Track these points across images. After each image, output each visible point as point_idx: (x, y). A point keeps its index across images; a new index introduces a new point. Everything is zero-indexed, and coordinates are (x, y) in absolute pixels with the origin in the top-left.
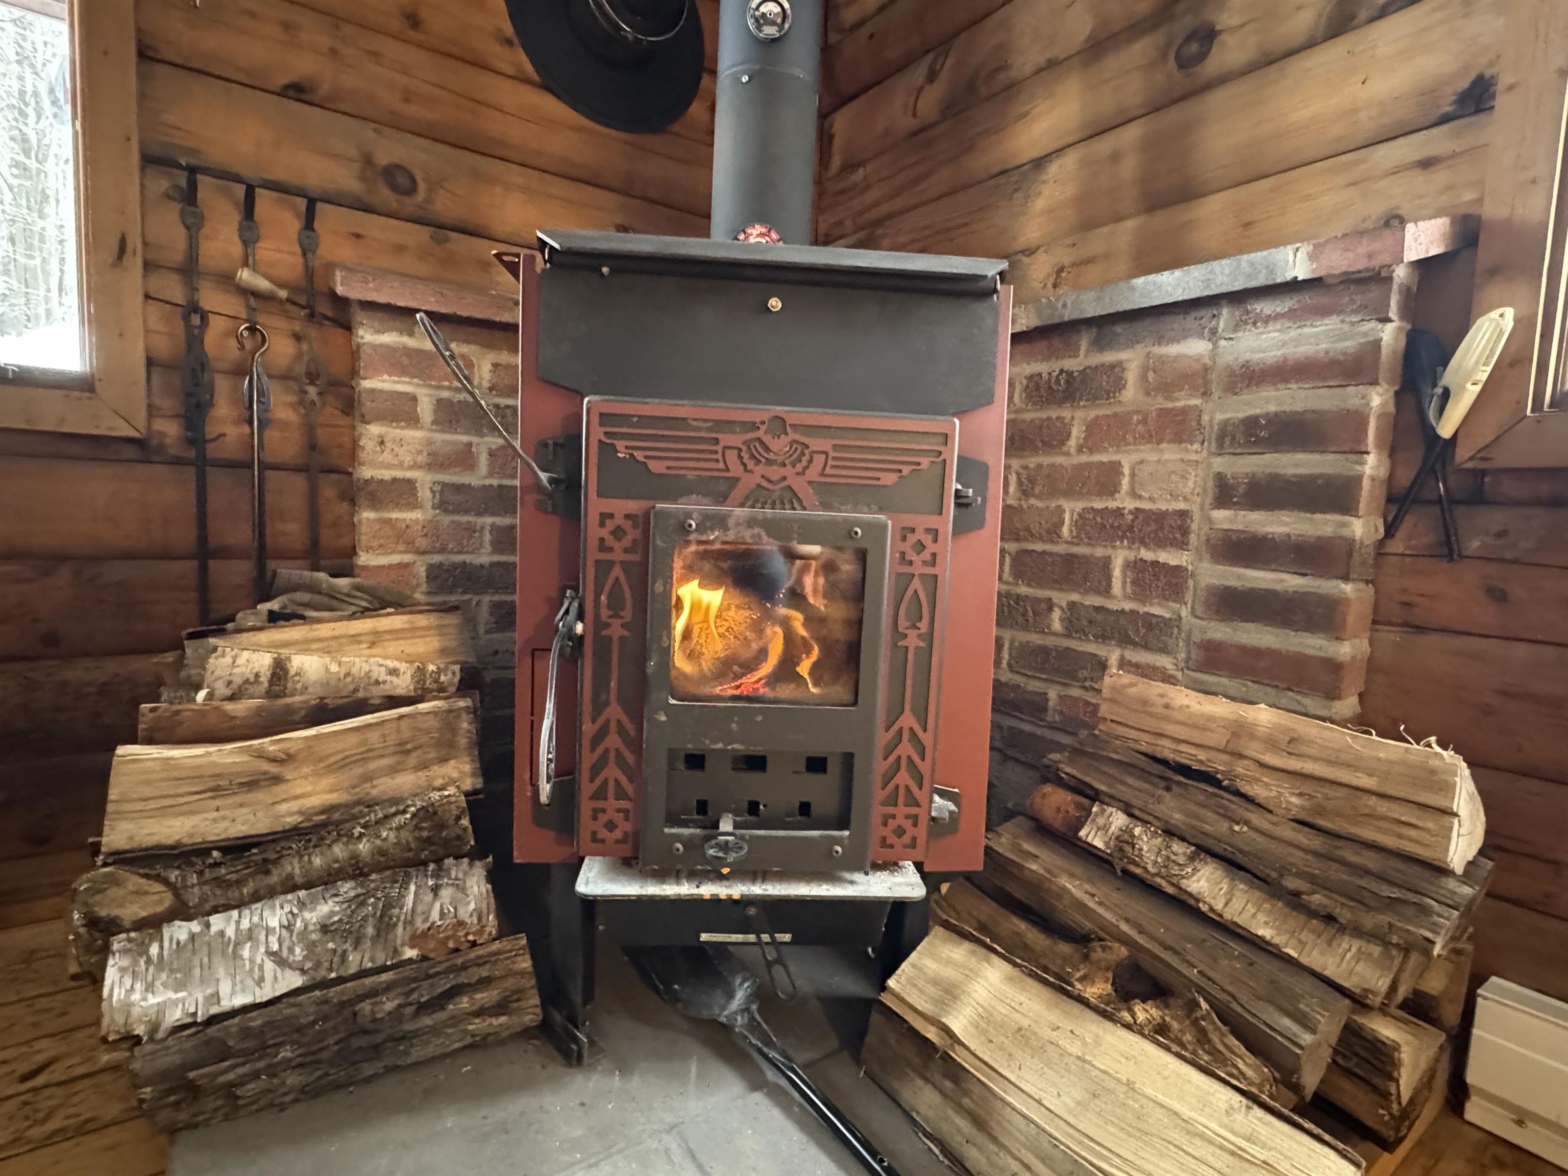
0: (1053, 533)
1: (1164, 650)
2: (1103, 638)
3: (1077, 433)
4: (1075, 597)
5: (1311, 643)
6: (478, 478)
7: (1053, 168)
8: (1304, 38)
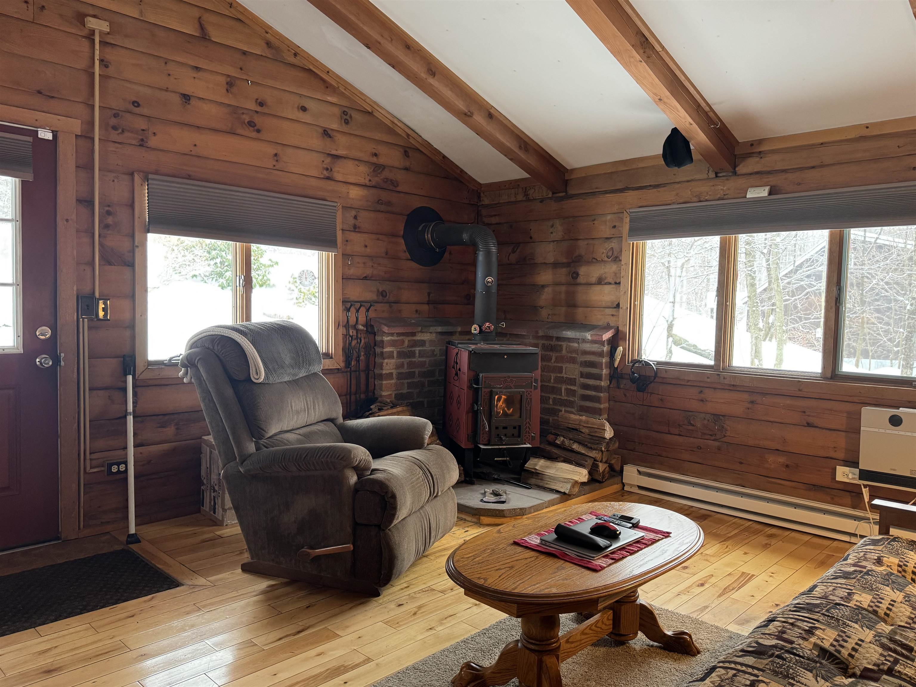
0: (549, 381)
1: (573, 407)
2: (561, 405)
3: (554, 359)
4: (555, 396)
5: (596, 405)
6: (405, 370)
7: (546, 290)
8: (593, 282)
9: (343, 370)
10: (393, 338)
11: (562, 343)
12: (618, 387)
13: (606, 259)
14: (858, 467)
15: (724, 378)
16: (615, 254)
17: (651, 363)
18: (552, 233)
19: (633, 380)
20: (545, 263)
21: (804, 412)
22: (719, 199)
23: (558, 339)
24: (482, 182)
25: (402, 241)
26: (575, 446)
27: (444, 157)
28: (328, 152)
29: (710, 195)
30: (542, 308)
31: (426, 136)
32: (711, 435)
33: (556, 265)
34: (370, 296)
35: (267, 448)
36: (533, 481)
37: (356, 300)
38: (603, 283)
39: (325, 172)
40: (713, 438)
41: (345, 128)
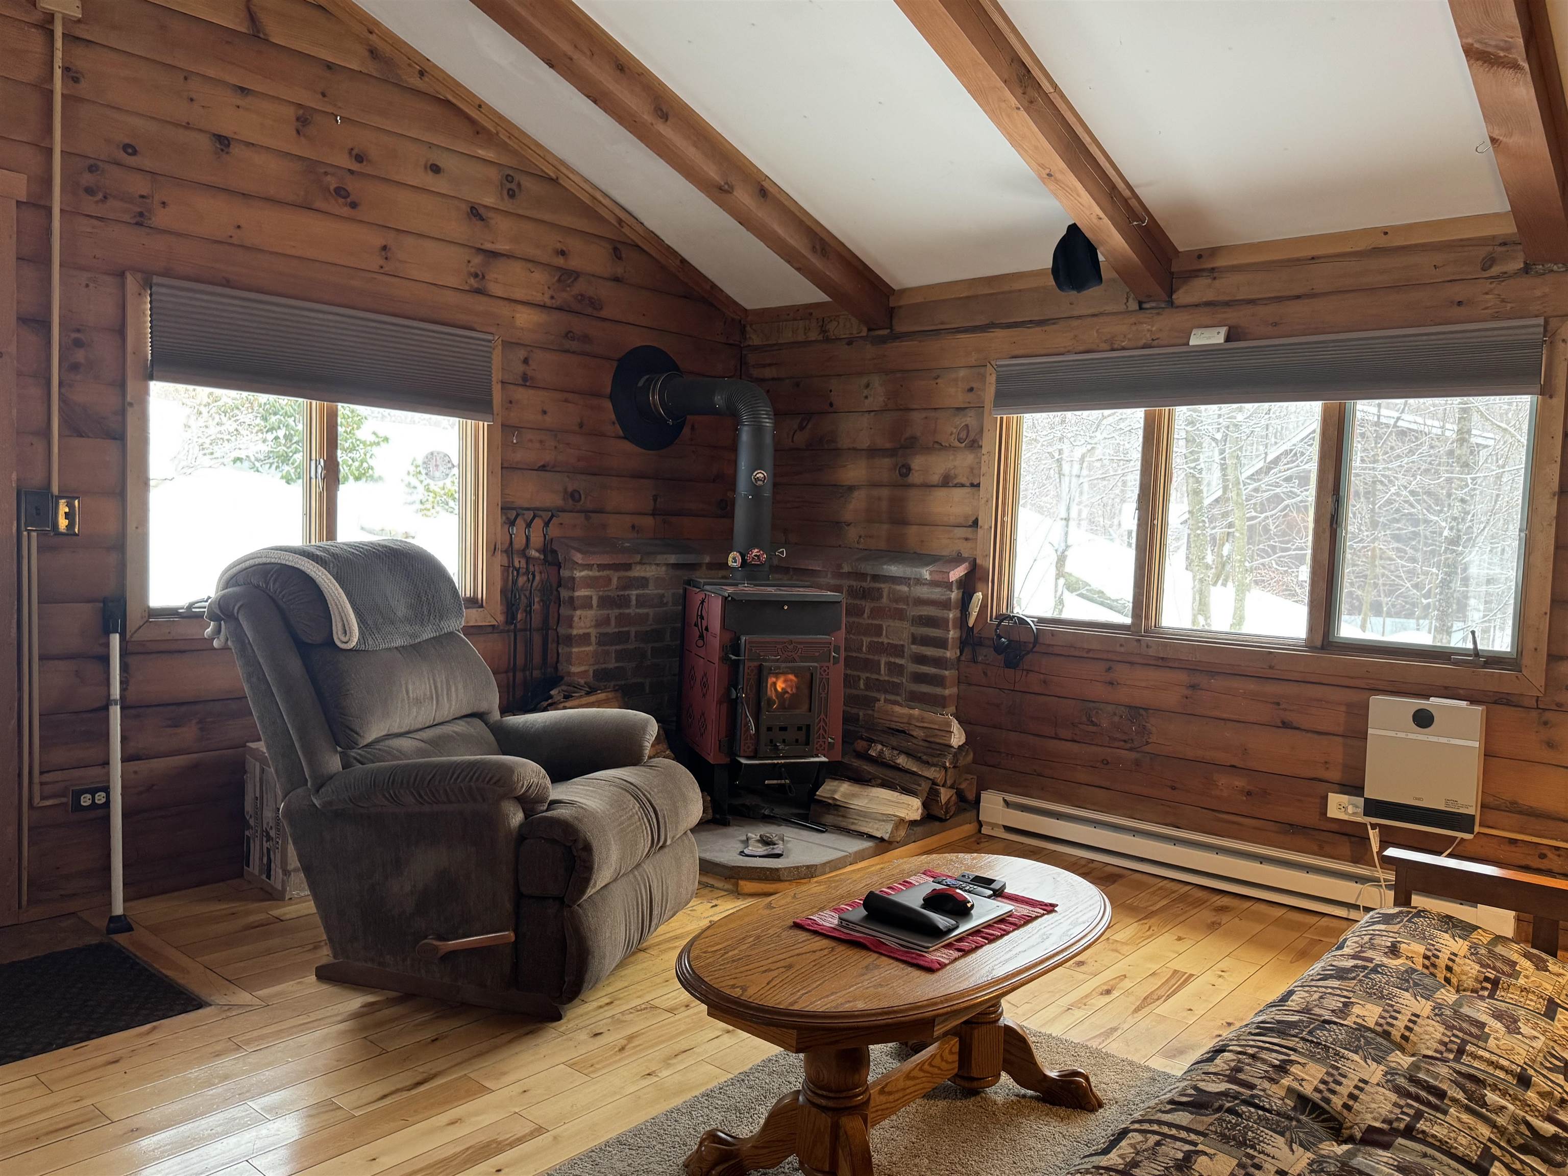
0: (860, 650)
1: (898, 694)
2: (878, 691)
3: (867, 611)
4: (868, 675)
5: (938, 691)
6: (612, 629)
7: (856, 494)
8: (935, 483)
9: (501, 628)
10: (590, 573)
11: (882, 586)
12: (974, 661)
13: (957, 444)
14: (1362, 796)
15: (1147, 646)
16: (972, 435)
17: (1028, 620)
18: (866, 397)
19: (999, 649)
20: (855, 449)
21: (1278, 704)
22: (1143, 348)
23: (876, 578)
24: (748, 306)
25: (608, 405)
26: (902, 761)
27: (683, 261)
28: (479, 246)
29: (1129, 340)
30: (849, 525)
31: (652, 223)
32: (1125, 741)
33: (873, 452)
34: (551, 499)
35: (362, 764)
36: (829, 819)
37: (526, 505)
38: (950, 484)
39: (472, 281)
40: (1128, 746)
41: (507, 205)
